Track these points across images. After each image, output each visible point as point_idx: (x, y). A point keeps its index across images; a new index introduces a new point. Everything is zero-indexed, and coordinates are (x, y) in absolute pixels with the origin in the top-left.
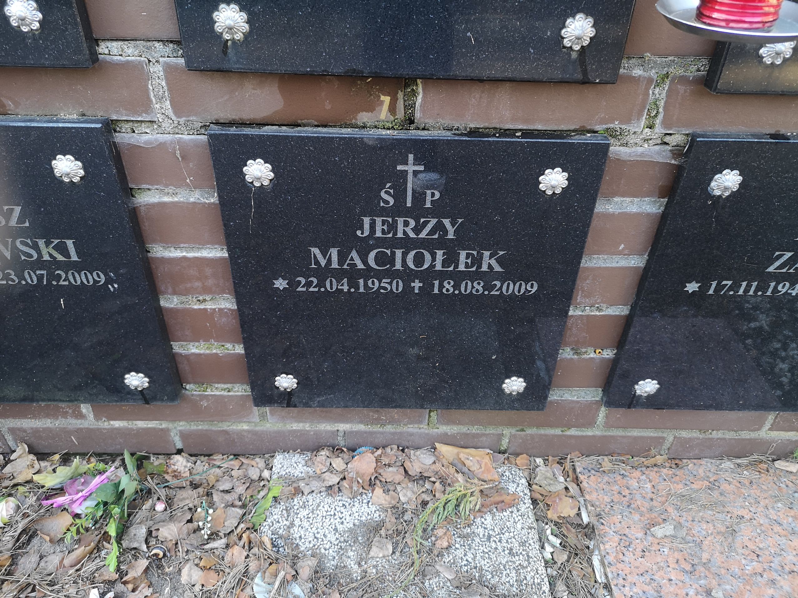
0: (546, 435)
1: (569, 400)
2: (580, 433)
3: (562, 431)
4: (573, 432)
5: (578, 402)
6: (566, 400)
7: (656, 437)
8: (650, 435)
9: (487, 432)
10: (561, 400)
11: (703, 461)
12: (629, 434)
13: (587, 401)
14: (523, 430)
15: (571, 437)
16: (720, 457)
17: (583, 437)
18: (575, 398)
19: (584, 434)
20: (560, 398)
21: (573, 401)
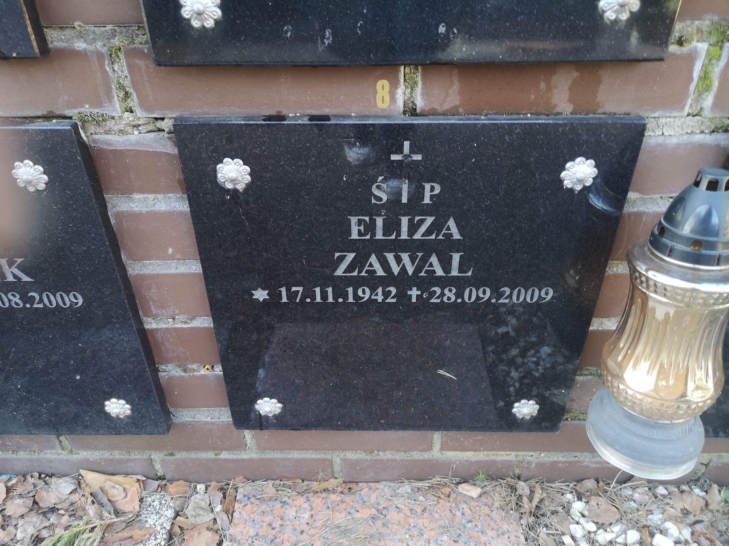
0: (198, 460)
1: (202, 421)
2: (235, 457)
3: (216, 455)
4: (225, 455)
5: (214, 423)
6: (199, 422)
7: (320, 459)
8: (312, 457)
9: (132, 457)
10: (193, 421)
11: (380, 486)
12: (290, 456)
13: (223, 422)
14: (172, 454)
15: (226, 461)
16: (399, 479)
17: (238, 460)
18: (209, 419)
19: (239, 457)
20: (192, 420)
21: (206, 423)
